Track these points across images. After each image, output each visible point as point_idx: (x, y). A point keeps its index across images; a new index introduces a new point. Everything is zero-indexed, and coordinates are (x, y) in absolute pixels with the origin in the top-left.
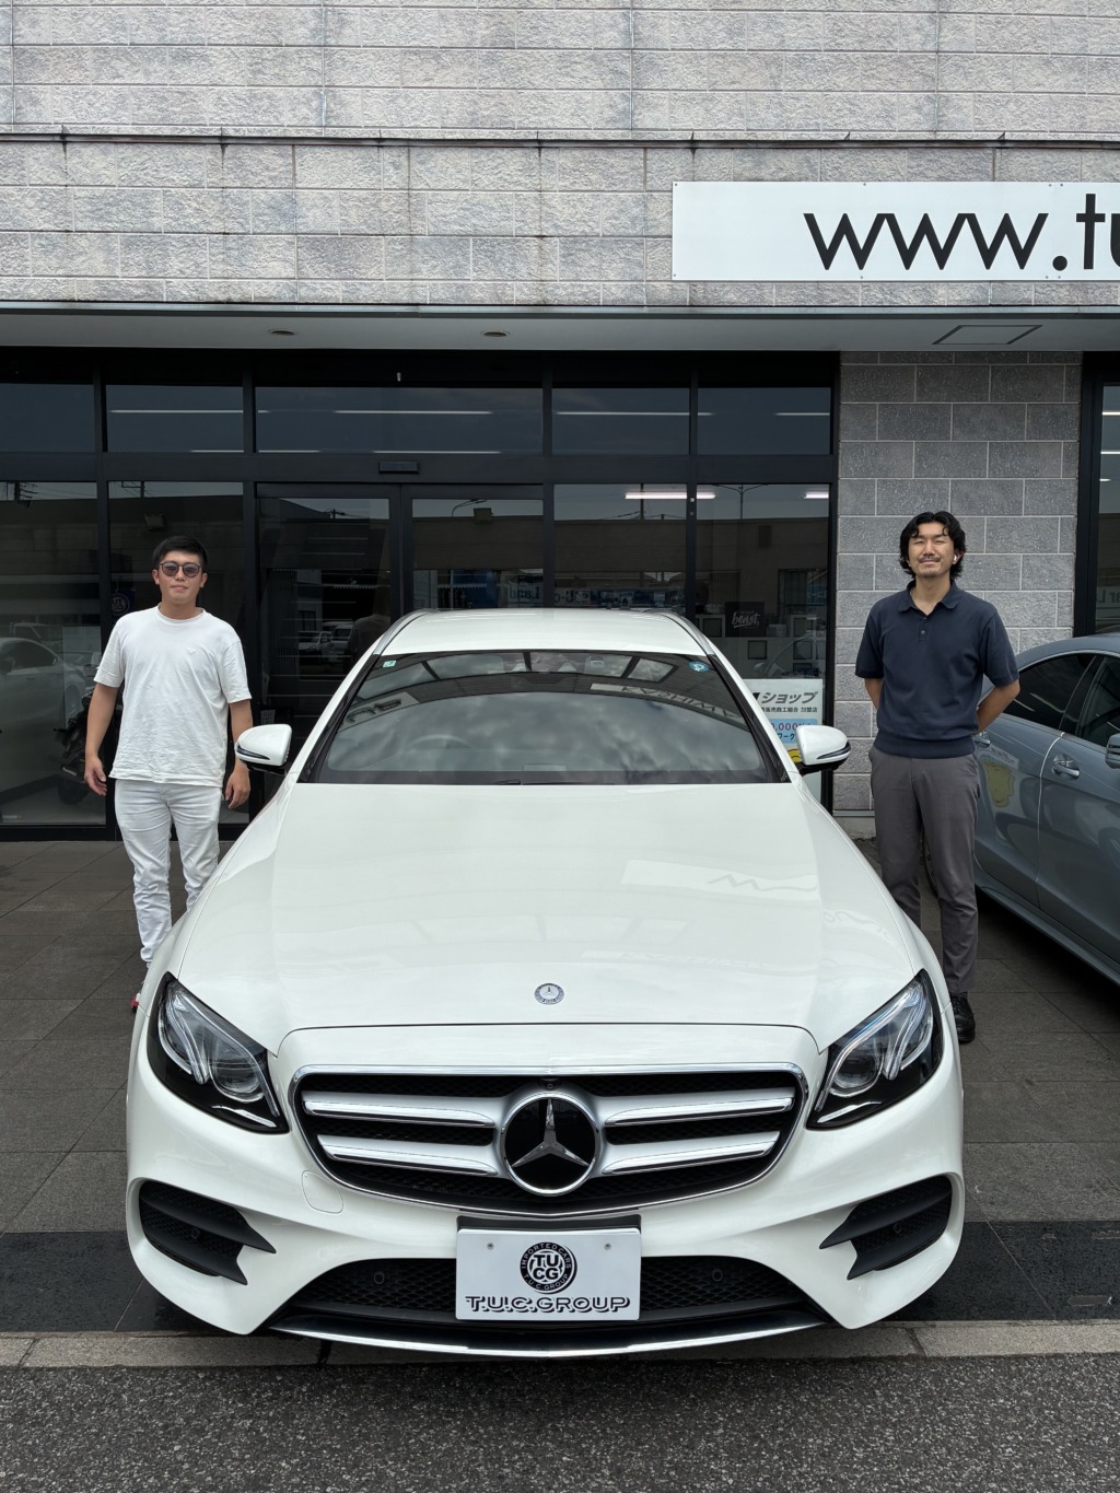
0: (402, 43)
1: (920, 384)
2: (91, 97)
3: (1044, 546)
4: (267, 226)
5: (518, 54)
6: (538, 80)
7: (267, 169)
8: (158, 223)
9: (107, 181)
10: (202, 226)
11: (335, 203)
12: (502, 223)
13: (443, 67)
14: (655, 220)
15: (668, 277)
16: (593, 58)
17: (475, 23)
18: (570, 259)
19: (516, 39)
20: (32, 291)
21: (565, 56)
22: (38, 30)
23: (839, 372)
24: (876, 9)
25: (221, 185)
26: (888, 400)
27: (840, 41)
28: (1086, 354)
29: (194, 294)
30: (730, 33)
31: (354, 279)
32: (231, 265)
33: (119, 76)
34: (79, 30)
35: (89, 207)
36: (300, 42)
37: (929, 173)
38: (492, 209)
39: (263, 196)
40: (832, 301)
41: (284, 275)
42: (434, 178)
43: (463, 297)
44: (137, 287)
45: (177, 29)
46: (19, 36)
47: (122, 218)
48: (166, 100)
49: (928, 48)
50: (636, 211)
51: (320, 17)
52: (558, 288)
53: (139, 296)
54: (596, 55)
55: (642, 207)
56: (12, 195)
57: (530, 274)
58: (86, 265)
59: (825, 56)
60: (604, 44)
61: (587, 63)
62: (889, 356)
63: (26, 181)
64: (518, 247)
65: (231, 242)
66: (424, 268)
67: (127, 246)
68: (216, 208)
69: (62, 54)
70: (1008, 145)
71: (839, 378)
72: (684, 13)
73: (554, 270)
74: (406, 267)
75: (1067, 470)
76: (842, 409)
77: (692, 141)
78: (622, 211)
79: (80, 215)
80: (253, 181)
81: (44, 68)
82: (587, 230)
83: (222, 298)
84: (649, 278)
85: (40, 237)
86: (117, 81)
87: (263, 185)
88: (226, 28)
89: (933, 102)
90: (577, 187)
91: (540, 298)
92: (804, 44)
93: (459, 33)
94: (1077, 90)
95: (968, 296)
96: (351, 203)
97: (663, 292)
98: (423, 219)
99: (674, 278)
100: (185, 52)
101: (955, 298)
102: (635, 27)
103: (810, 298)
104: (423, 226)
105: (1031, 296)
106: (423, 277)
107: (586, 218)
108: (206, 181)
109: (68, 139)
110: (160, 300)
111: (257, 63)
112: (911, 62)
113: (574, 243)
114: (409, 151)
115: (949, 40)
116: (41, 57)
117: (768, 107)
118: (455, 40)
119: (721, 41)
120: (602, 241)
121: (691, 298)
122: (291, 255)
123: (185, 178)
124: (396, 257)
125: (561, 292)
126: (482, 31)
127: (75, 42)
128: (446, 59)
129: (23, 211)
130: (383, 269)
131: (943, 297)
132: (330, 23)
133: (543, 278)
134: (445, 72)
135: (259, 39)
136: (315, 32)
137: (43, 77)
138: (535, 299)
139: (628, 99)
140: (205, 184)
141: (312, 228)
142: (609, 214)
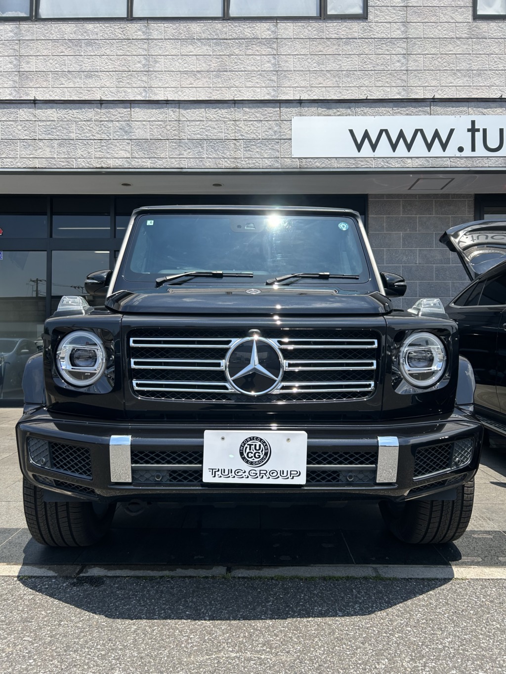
0: (181, 70)
1: (403, 208)
2: (51, 92)
4: (119, 137)
5: (229, 73)
6: (237, 83)
7: (119, 113)
8: (73, 136)
9: (52, 119)
10: (91, 137)
11: (148, 127)
12: (219, 134)
13: (198, 79)
14: (284, 132)
15: (290, 156)
16: (260, 75)
17: (211, 61)
18: (247, 149)
19: (228, 67)
20: (19, 164)
21: (249, 73)
22: (29, 65)
23: (368, 203)
24: (380, 53)
25: (100, 120)
26: (389, 215)
27: (365, 66)
28: (476, 195)
29: (87, 165)
30: (319, 64)
31: (155, 158)
32: (103, 153)
33: (62, 84)
34: (47, 66)
35: (44, 130)
36: (138, 70)
37: (402, 112)
38: (214, 128)
39: (117, 124)
40: (362, 166)
41: (125, 156)
42: (190, 116)
43: (202, 165)
44: (63, 162)
45: (87, 65)
46: (21, 68)
47: (58, 134)
48: (82, 93)
49: (403, 69)
50: (276, 129)
51: (146, 59)
52: (242, 161)
53: (64, 166)
54: (262, 73)
55: (279, 127)
56: (12, 125)
57: (230, 155)
58: (42, 153)
59: (359, 73)
60: (265, 69)
61: (258, 76)
62: (390, 196)
63: (19, 119)
64: (225, 144)
65: (103, 143)
66: (185, 153)
67: (59, 145)
68: (98, 129)
69: (39, 75)
70: (436, 100)
71: (368, 205)
72: (299, 56)
73: (240, 154)
74: (177, 152)
76: (369, 219)
77: (300, 100)
78: (270, 128)
79: (40, 133)
80: (113, 118)
81: (31, 81)
82: (255, 136)
83: (98, 167)
84: (282, 156)
85: (23, 142)
86: (62, 86)
87: (117, 120)
88: (108, 64)
89: (406, 91)
90: (251, 119)
91: (235, 165)
92: (350, 68)
93: (204, 65)
94: (468, 85)
95: (421, 163)
96: (154, 127)
97: (288, 162)
98: (185, 133)
99: (293, 157)
100: (90, 74)
101: (416, 165)
102: (278, 62)
103: (351, 166)
104: (185, 136)
105: (448, 163)
106: (185, 157)
107: (255, 131)
108: (94, 118)
109: (37, 102)
110: (73, 167)
111: (120, 78)
112: (395, 74)
113: (249, 142)
114: (179, 105)
115: (412, 65)
116: (31, 77)
117: (335, 94)
118: (203, 68)
119: (314, 66)
120: (261, 142)
121: (300, 165)
122: (129, 148)
123: (85, 117)
124: (173, 149)
125: (243, 162)
126: (214, 65)
127: (45, 70)
128: (199, 75)
129: (17, 131)
130: (167, 154)
131: (410, 164)
132: (151, 62)
133: (237, 157)
134: (198, 81)
135: (121, 69)
136: (144, 65)
137: (31, 84)
138: (233, 165)
139: (275, 91)
140: (93, 120)
141: (138, 137)
142: (264, 130)
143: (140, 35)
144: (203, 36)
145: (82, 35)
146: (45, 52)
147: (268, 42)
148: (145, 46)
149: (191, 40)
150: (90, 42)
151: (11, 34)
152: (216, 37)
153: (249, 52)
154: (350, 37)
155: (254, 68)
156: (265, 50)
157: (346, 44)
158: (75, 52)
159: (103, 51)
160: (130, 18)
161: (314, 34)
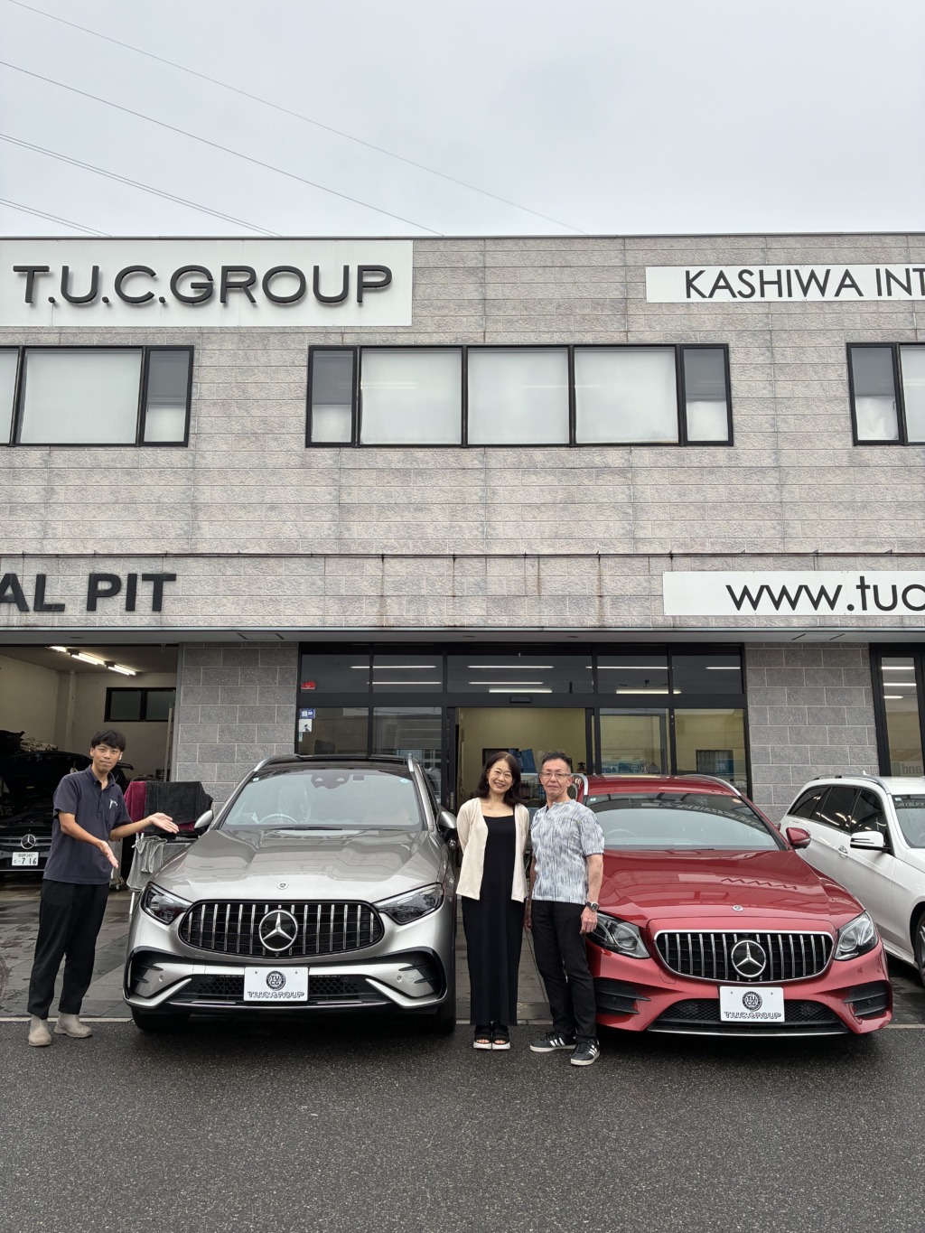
0: (523, 502)
1: (786, 658)
3: (860, 742)
4: (473, 593)
5: (577, 506)
6: (587, 517)
7: (474, 569)
9: (401, 574)
10: (443, 593)
11: (505, 582)
12: (582, 591)
13: (541, 512)
14: (655, 588)
15: (662, 614)
16: (614, 507)
17: (557, 492)
18: (615, 606)
19: (577, 499)
20: (364, 622)
21: (600, 506)
22: (351, 497)
23: (744, 652)
24: (750, 483)
25: (453, 575)
26: (770, 666)
27: (733, 498)
28: (870, 644)
29: (439, 623)
30: (680, 495)
32: (456, 610)
34: (371, 497)
35: (392, 586)
36: (474, 502)
37: (784, 567)
38: (577, 584)
39: (471, 580)
40: (742, 625)
41: (481, 614)
42: (550, 571)
43: (564, 624)
44: (413, 620)
45: (417, 497)
46: (342, 499)
47: (407, 590)
49: (776, 501)
50: (645, 584)
51: (484, 491)
52: (609, 619)
53: (413, 624)
55: (648, 583)
56: (358, 580)
57: (596, 613)
58: (389, 611)
59: (726, 505)
60: (618, 500)
61: (611, 509)
62: (770, 644)
63: (364, 574)
64: (590, 601)
65: (456, 600)
66: (546, 611)
67: (409, 602)
68: (450, 585)
69: (362, 508)
70: (819, 555)
71: (745, 655)
72: (657, 486)
73: (607, 611)
74: (538, 610)
75: (867, 702)
76: (747, 670)
77: (670, 554)
78: (639, 584)
79: (388, 589)
80: (468, 573)
81: (353, 514)
82: (622, 593)
83: (452, 624)
84: (653, 615)
85: (369, 599)
86: (388, 520)
87: (471, 575)
88: (440, 496)
89: (781, 525)
90: (618, 574)
91: (600, 624)
92: (716, 500)
93: (549, 497)
94: (852, 518)
95: (808, 622)
96: (512, 583)
97: (660, 621)
98: (545, 589)
99: (665, 615)
100: (420, 507)
101: (802, 624)
102: (634, 493)
103: (731, 624)
104: (545, 592)
105: (838, 623)
106: (545, 614)
107: (622, 588)
108: (446, 573)
109: (385, 556)
110: (422, 626)
111: (453, 512)
112: (768, 507)
114: (539, 560)
115: (786, 497)
116: (352, 509)
118: (547, 501)
119: (675, 498)
120: (629, 598)
121: (673, 623)
122: (484, 605)
123: (437, 573)
124: (532, 606)
125: (610, 621)
126: (560, 496)
127: (368, 502)
128: (543, 508)
129: (362, 587)
130: (526, 611)
131: (795, 623)
132: (488, 494)
133: (602, 615)
134: (542, 514)
135: (454, 501)
136: (481, 498)
137: (353, 519)
138: (597, 624)
139: (631, 525)
140: (445, 575)
141: (494, 593)
142: (632, 586)
143: (477, 464)
144: (548, 465)
145: (411, 464)
146: (370, 483)
147: (622, 471)
148: (482, 476)
149: (533, 469)
150: (420, 472)
151: (330, 462)
152: (561, 466)
153: (600, 482)
154: (714, 465)
155: (606, 500)
156: (619, 480)
157: (711, 473)
158: (403, 483)
159: (434, 481)
160: (465, 445)
161: (673, 462)
